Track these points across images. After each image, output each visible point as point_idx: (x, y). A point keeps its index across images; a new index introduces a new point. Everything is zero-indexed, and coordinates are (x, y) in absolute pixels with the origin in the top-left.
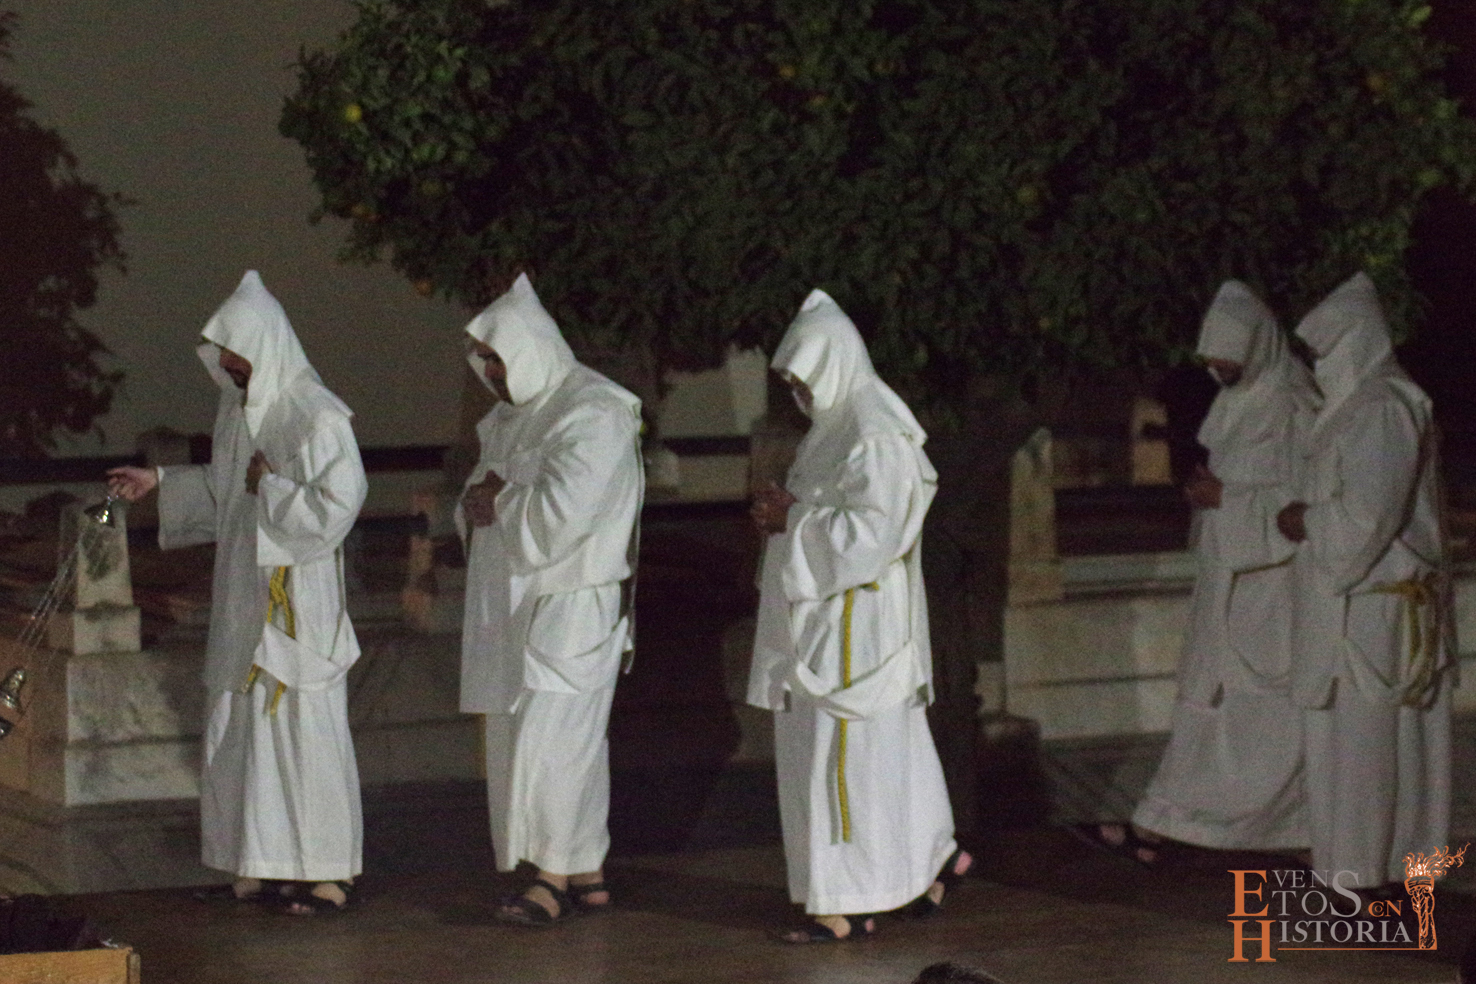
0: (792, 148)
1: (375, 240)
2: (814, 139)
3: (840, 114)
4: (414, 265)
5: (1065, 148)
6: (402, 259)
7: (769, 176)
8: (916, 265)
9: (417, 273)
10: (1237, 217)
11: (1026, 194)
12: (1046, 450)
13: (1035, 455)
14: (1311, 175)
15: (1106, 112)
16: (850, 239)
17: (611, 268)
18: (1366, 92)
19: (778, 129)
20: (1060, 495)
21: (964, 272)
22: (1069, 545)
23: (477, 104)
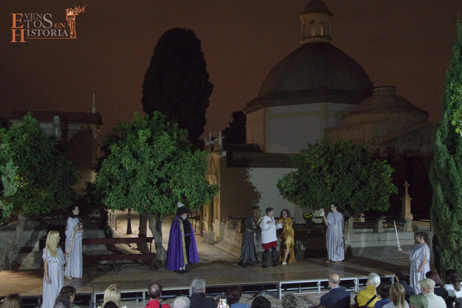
0: (326, 189)
1: (285, 197)
2: (328, 188)
3: (331, 185)
4: (289, 200)
5: (353, 189)
6: (288, 200)
7: (324, 192)
8: (338, 200)
9: (290, 201)
10: (371, 196)
11: (350, 194)
12: (352, 219)
13: (351, 219)
14: (379, 192)
15: (358, 185)
16: (332, 198)
17: (308, 200)
18: (384, 183)
19: (325, 187)
20: (353, 223)
21: (343, 201)
22: (354, 228)
23: (295, 184)
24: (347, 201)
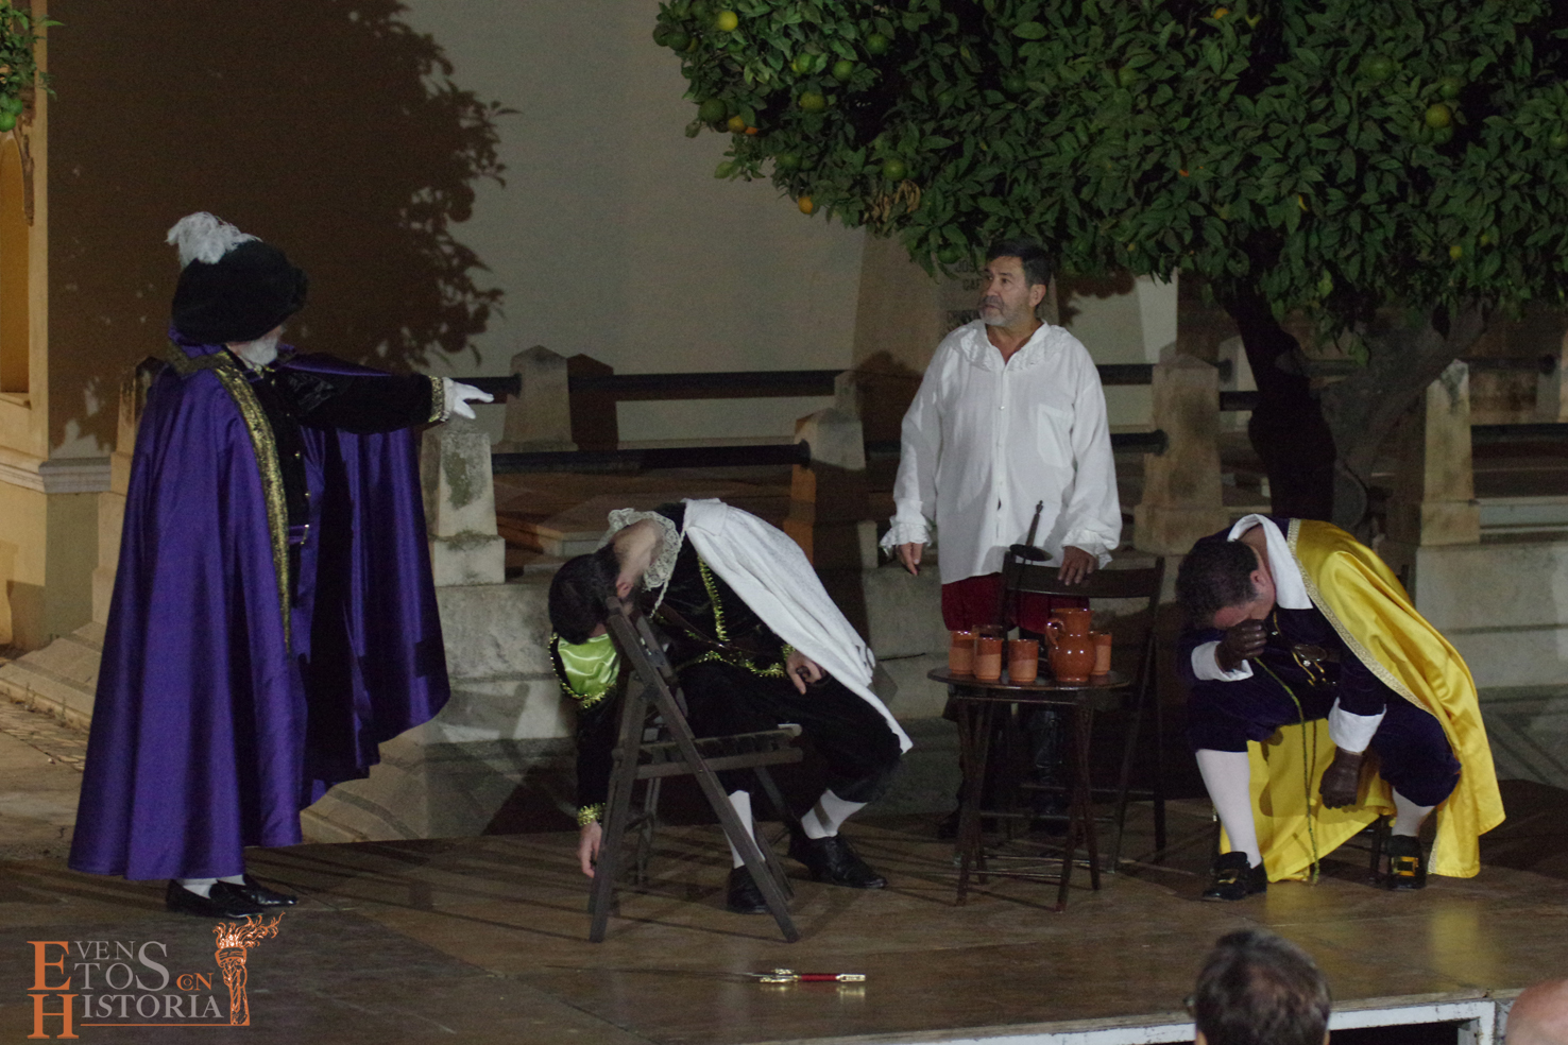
0: (1191, 63)
2: (1213, 54)
3: (1242, 28)
4: (796, 182)
5: (1478, 66)
7: (1166, 91)
8: (1319, 188)
9: (799, 190)
11: (1437, 115)
12: (1463, 387)
13: (1452, 390)
15: (1522, 30)
19: (1176, 43)
20: (1476, 430)
22: (1487, 484)
23: (859, 14)
24: (1413, 198)
